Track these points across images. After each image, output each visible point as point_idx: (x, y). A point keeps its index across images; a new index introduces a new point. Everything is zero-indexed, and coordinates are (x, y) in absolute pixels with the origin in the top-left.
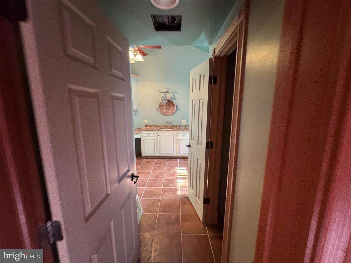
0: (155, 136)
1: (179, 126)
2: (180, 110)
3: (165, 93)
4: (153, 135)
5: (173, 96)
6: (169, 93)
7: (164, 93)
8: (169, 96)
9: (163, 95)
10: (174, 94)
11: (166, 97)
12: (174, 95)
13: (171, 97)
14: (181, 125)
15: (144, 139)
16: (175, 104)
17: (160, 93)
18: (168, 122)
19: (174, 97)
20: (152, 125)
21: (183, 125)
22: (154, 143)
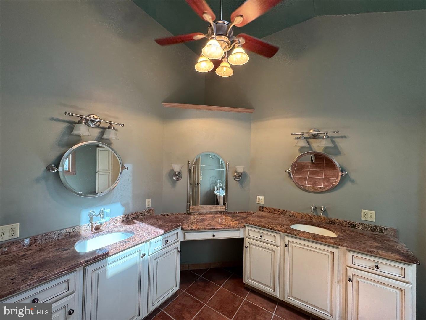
0: (278, 243)
1: (351, 225)
2: (353, 181)
3: (310, 140)
4: (271, 239)
5: (331, 145)
6: (320, 138)
7: (306, 138)
8: (319, 146)
9: (303, 143)
10: (336, 140)
11: (310, 148)
12: (333, 142)
13: (326, 148)
14: (356, 222)
15: (250, 244)
16: (338, 165)
17: (297, 140)
18: (315, 209)
19: (336, 147)
20: (275, 210)
21: (365, 223)
22: (273, 260)
